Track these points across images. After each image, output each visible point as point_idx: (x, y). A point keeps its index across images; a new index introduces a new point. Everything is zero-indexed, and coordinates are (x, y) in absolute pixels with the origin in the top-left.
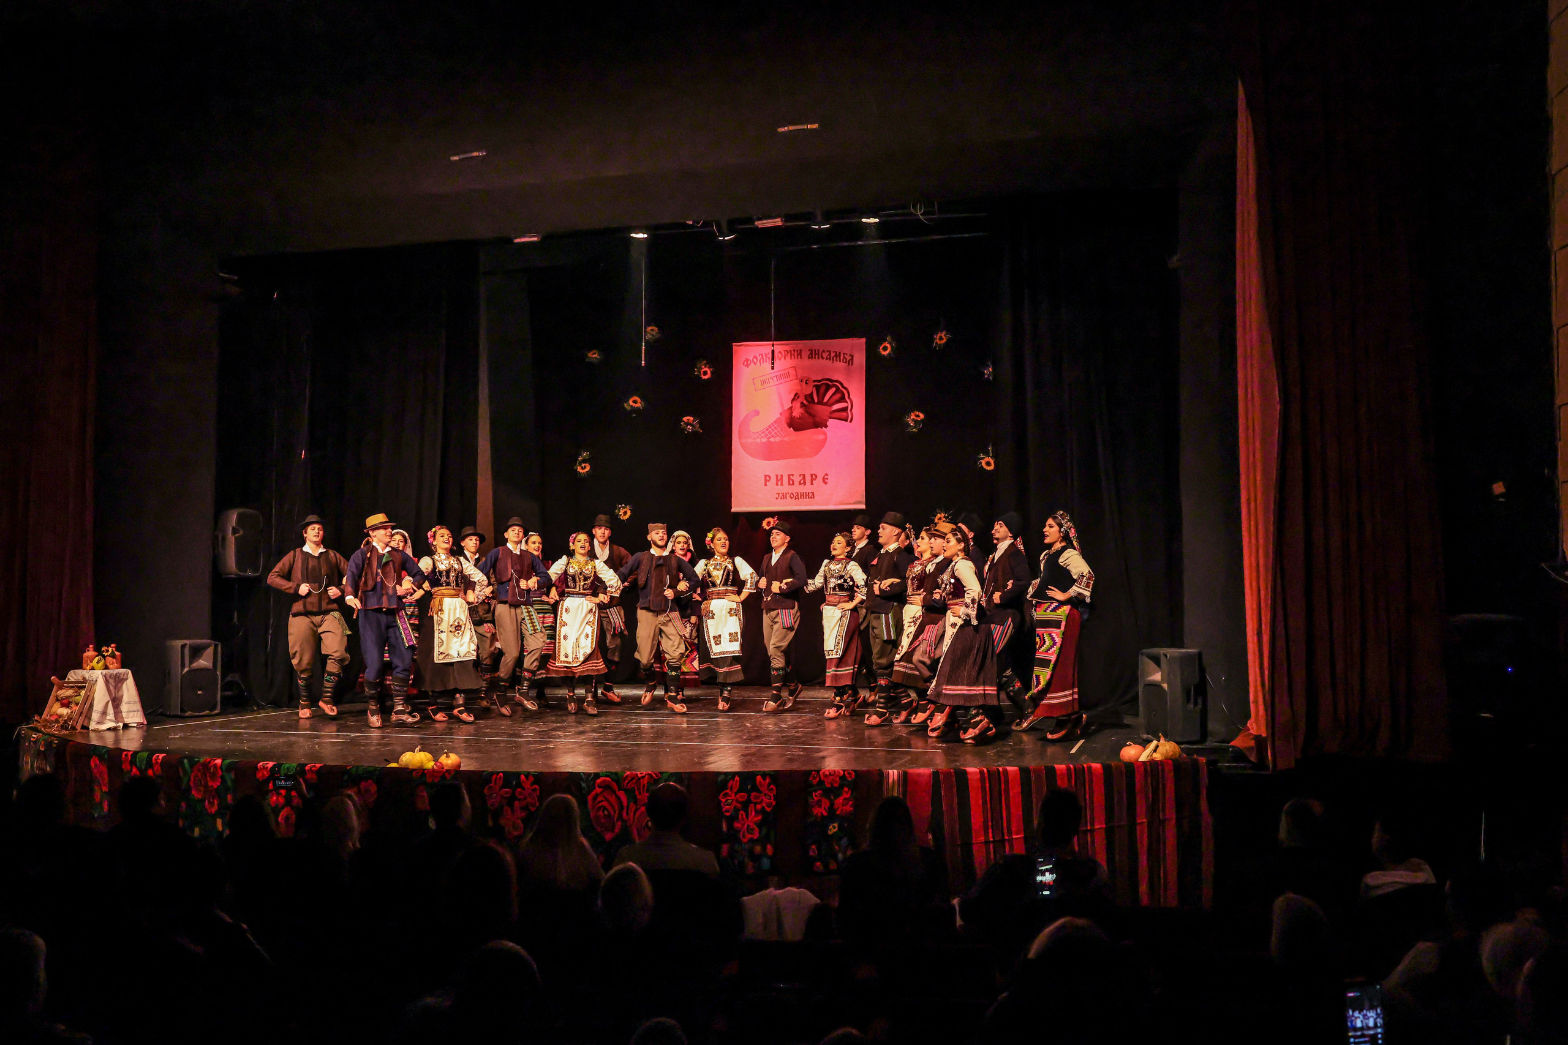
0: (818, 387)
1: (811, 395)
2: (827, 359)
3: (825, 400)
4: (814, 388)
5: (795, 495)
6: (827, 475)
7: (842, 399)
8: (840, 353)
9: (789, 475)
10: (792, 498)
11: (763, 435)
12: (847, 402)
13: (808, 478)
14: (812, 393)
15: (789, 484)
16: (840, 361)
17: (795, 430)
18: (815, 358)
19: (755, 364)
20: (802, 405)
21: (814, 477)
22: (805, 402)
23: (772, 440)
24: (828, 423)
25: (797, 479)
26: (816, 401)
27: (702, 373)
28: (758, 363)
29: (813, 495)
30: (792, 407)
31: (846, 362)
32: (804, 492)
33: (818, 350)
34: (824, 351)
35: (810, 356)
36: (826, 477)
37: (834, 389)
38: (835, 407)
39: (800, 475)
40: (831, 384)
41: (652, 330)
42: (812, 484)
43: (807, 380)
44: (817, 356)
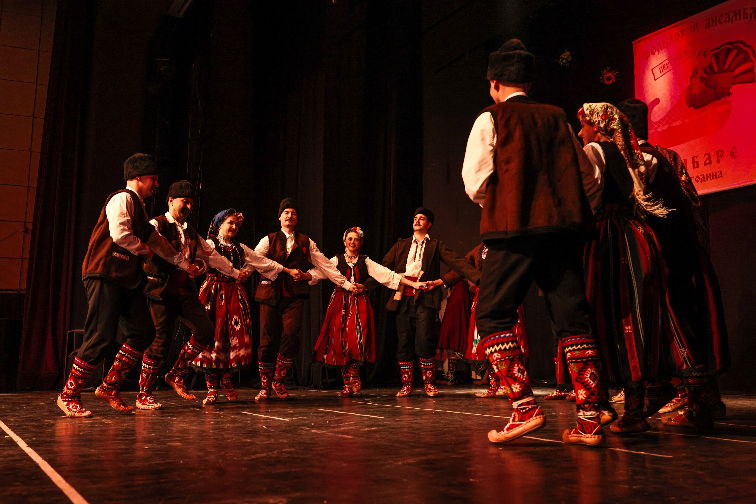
0: (717, 56)
1: (710, 66)
2: (725, 22)
3: (726, 67)
4: (714, 57)
5: (701, 178)
6: (735, 148)
7: (747, 59)
8: (739, 11)
9: (693, 158)
10: (697, 182)
11: (664, 123)
12: (752, 61)
13: (714, 159)
14: (711, 63)
15: (694, 167)
16: (740, 19)
17: (696, 108)
18: (713, 26)
19: (654, 54)
20: (702, 79)
21: (720, 153)
22: (705, 76)
23: (674, 125)
24: (731, 91)
25: (701, 161)
26: (716, 70)
27: (605, 78)
28: (657, 53)
29: (721, 173)
30: (691, 84)
31: (747, 18)
32: (711, 172)
33: (716, 17)
34: (722, 15)
35: (707, 26)
36: (734, 151)
37: (735, 52)
38: (738, 71)
39: (705, 155)
40: (731, 47)
41: (565, 55)
42: (718, 161)
43: (705, 52)
44: (714, 23)
